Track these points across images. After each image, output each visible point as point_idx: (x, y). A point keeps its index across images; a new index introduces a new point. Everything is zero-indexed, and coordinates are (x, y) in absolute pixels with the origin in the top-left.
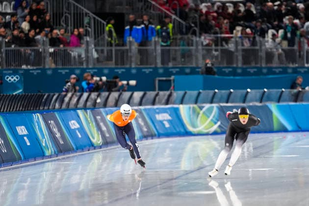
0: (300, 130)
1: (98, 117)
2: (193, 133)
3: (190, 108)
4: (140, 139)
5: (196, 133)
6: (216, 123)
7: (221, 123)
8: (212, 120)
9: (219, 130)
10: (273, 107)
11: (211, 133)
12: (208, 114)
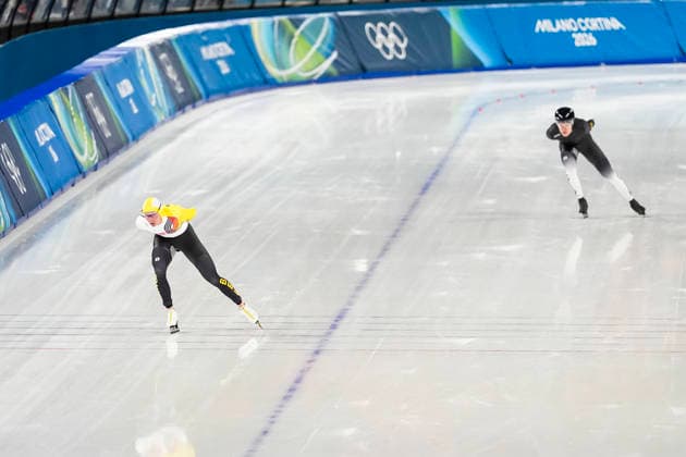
0: (509, 64)
1: (89, 96)
2: (280, 81)
3: (273, 24)
4: (170, 114)
5: (285, 79)
6: (327, 56)
7: (340, 55)
8: (319, 49)
9: (334, 72)
10: (452, 15)
11: (316, 78)
12: (312, 37)
